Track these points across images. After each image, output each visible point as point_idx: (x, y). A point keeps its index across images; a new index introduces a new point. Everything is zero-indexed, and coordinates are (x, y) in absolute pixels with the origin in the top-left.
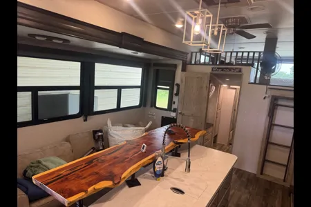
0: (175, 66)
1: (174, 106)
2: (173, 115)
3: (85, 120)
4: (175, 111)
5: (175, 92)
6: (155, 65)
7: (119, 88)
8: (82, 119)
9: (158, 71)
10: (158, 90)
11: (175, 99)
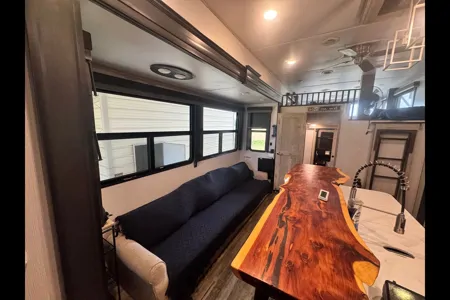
0: (271, 108)
1: (271, 148)
2: (271, 156)
3: (195, 166)
4: (272, 151)
5: (272, 133)
6: (249, 109)
7: (220, 133)
8: (192, 165)
9: (252, 114)
10: (253, 134)
11: (272, 140)
